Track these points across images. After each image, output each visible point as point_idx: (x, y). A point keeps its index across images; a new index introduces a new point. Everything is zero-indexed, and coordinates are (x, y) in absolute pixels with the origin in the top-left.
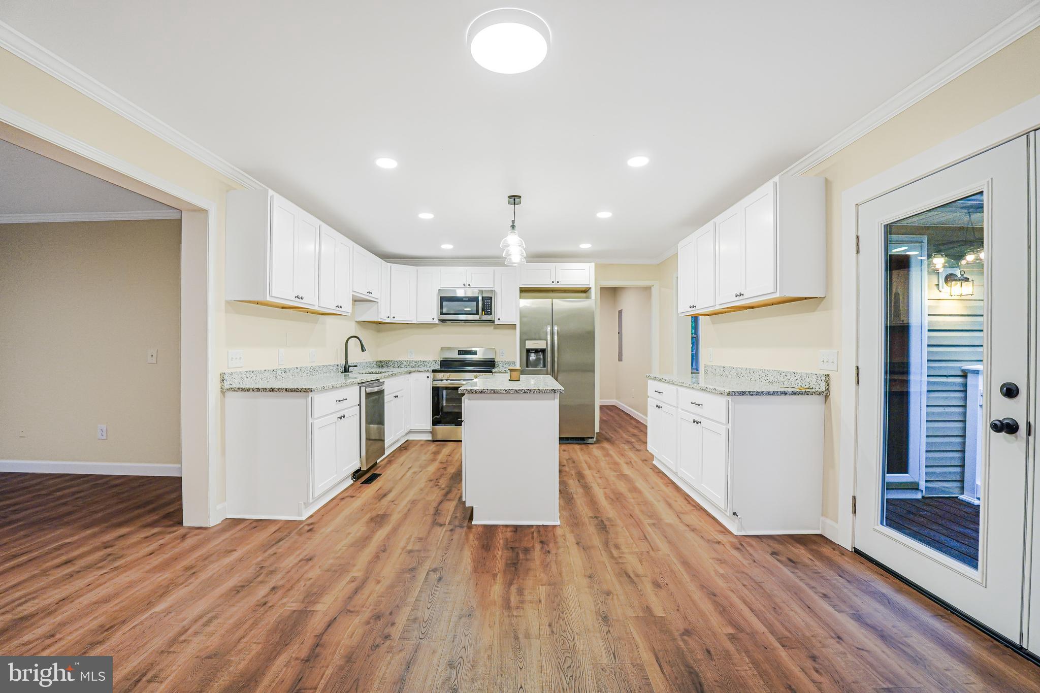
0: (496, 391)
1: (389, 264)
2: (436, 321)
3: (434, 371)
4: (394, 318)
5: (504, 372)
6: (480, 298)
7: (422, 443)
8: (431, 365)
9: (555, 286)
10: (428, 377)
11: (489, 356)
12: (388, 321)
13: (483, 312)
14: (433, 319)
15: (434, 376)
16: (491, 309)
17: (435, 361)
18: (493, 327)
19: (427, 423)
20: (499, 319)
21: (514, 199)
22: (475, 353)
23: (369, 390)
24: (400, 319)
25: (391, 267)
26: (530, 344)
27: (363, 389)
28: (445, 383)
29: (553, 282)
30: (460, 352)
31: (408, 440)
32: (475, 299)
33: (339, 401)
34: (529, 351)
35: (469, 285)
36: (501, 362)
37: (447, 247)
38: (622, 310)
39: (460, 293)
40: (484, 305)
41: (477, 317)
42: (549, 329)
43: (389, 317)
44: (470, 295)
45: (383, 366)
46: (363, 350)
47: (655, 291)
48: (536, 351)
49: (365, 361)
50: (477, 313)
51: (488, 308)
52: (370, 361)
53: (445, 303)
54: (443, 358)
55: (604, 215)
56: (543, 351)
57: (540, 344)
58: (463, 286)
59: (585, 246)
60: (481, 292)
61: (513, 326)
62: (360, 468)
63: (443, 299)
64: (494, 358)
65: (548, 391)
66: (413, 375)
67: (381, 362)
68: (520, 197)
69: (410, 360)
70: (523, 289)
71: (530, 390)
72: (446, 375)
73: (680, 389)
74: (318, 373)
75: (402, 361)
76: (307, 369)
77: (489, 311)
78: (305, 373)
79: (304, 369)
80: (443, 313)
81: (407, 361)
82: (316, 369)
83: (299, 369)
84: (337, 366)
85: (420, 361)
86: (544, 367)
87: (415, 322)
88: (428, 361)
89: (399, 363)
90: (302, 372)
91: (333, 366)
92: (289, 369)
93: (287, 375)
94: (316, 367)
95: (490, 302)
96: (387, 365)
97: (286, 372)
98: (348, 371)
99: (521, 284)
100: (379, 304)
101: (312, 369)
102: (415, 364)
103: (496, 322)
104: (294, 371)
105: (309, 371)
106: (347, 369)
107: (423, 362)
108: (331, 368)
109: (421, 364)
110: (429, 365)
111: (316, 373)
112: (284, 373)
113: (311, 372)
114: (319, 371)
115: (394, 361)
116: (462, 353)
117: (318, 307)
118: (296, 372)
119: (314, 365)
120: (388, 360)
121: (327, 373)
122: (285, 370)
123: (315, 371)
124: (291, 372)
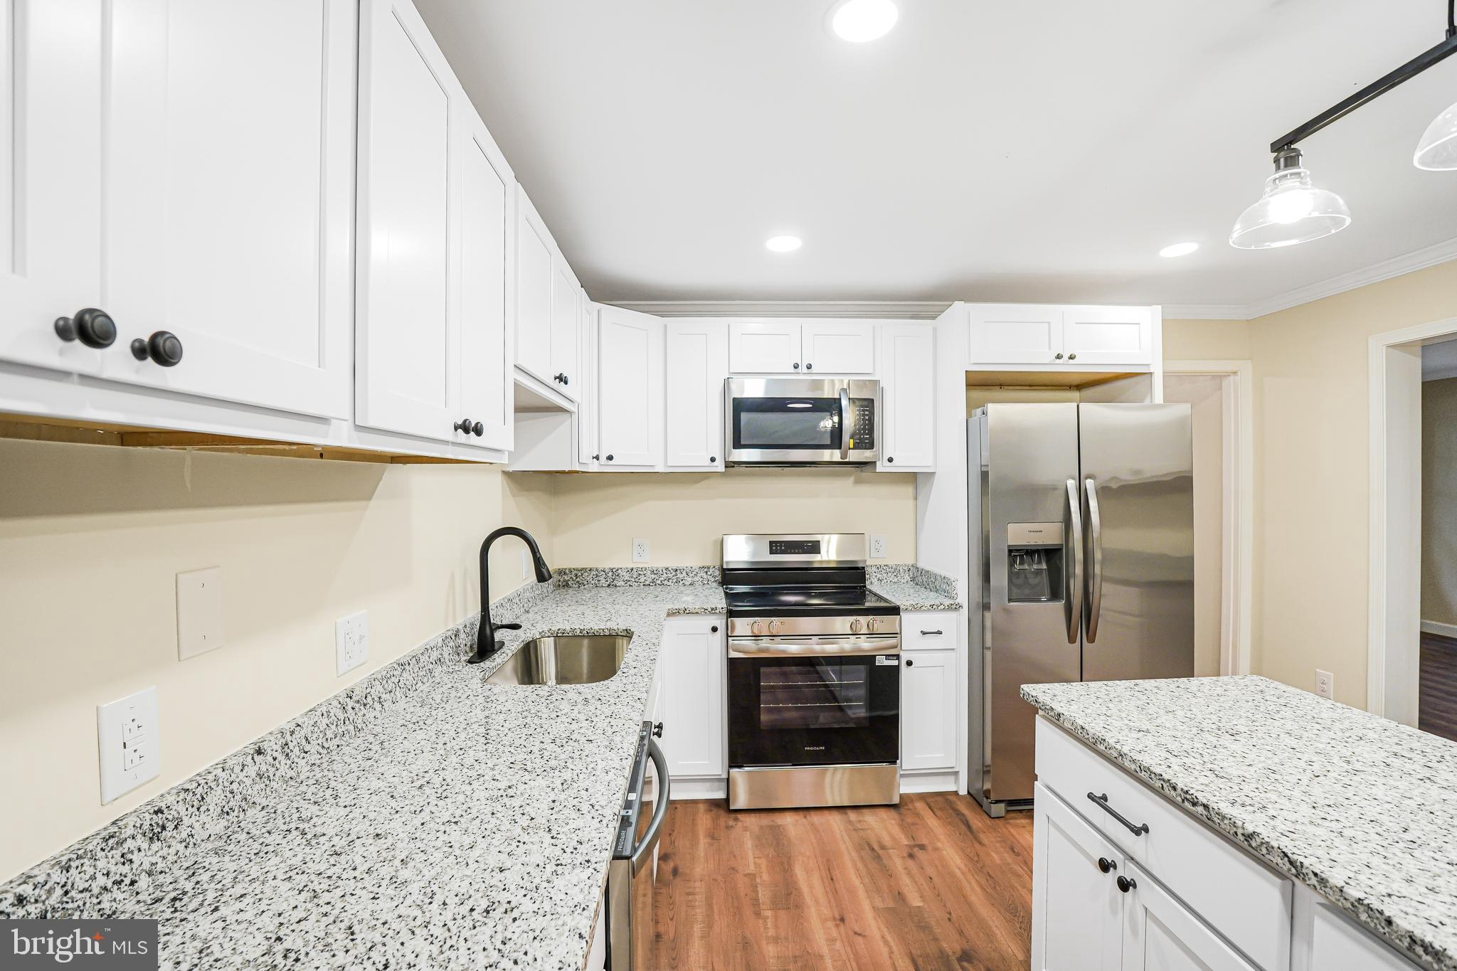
2: (720, 466)
4: (610, 458)
5: (928, 610)
6: (847, 403)
8: (696, 579)
9: (1064, 367)
10: (714, 629)
11: (853, 554)
12: (594, 467)
13: (854, 441)
14: (713, 460)
15: (728, 627)
16: (871, 433)
17: (707, 570)
18: (870, 481)
19: (715, 759)
20: (890, 460)
22: (814, 547)
24: (630, 458)
25: (599, 311)
26: (1020, 534)
29: (1059, 357)
30: (777, 547)
32: (832, 405)
34: (1017, 553)
35: (809, 367)
36: (874, 569)
40: (855, 420)
41: (835, 455)
42: (1072, 484)
43: (596, 458)
45: (567, 585)
47: (1240, 392)
50: (839, 445)
51: (866, 429)
53: (744, 416)
54: (728, 562)
56: (1055, 553)
57: (1046, 533)
58: (792, 370)
60: (844, 383)
63: (739, 407)
64: (861, 560)
67: (562, 573)
69: (641, 566)
70: (977, 377)
74: (377, 706)
75: (619, 571)
76: (325, 721)
77: (867, 439)
78: (313, 748)
79: (303, 733)
80: (743, 442)
81: (632, 569)
82: (369, 698)
83: (272, 746)
84: (456, 636)
85: (667, 569)
86: (1055, 596)
87: (660, 468)
88: (684, 574)
89: (611, 573)
90: (296, 750)
91: (440, 645)
92: (195, 795)
93: (174, 843)
94: (368, 691)
95: (867, 413)
96: (578, 582)
97: (164, 828)
98: (489, 648)
99: (972, 362)
100: (575, 417)
101: (349, 708)
102: (653, 576)
103: (882, 467)
104: (242, 775)
105: (333, 727)
106: (489, 639)
107: (670, 576)
108: (435, 655)
109: (666, 582)
110: (689, 580)
111: (370, 715)
112: (145, 846)
113: (347, 722)
114: (384, 696)
115: (597, 570)
116: (781, 547)
117: (355, 434)
118: (254, 775)
119: (356, 680)
120: (580, 566)
121: (420, 684)
122: (159, 819)
123: (365, 705)
124: (216, 798)
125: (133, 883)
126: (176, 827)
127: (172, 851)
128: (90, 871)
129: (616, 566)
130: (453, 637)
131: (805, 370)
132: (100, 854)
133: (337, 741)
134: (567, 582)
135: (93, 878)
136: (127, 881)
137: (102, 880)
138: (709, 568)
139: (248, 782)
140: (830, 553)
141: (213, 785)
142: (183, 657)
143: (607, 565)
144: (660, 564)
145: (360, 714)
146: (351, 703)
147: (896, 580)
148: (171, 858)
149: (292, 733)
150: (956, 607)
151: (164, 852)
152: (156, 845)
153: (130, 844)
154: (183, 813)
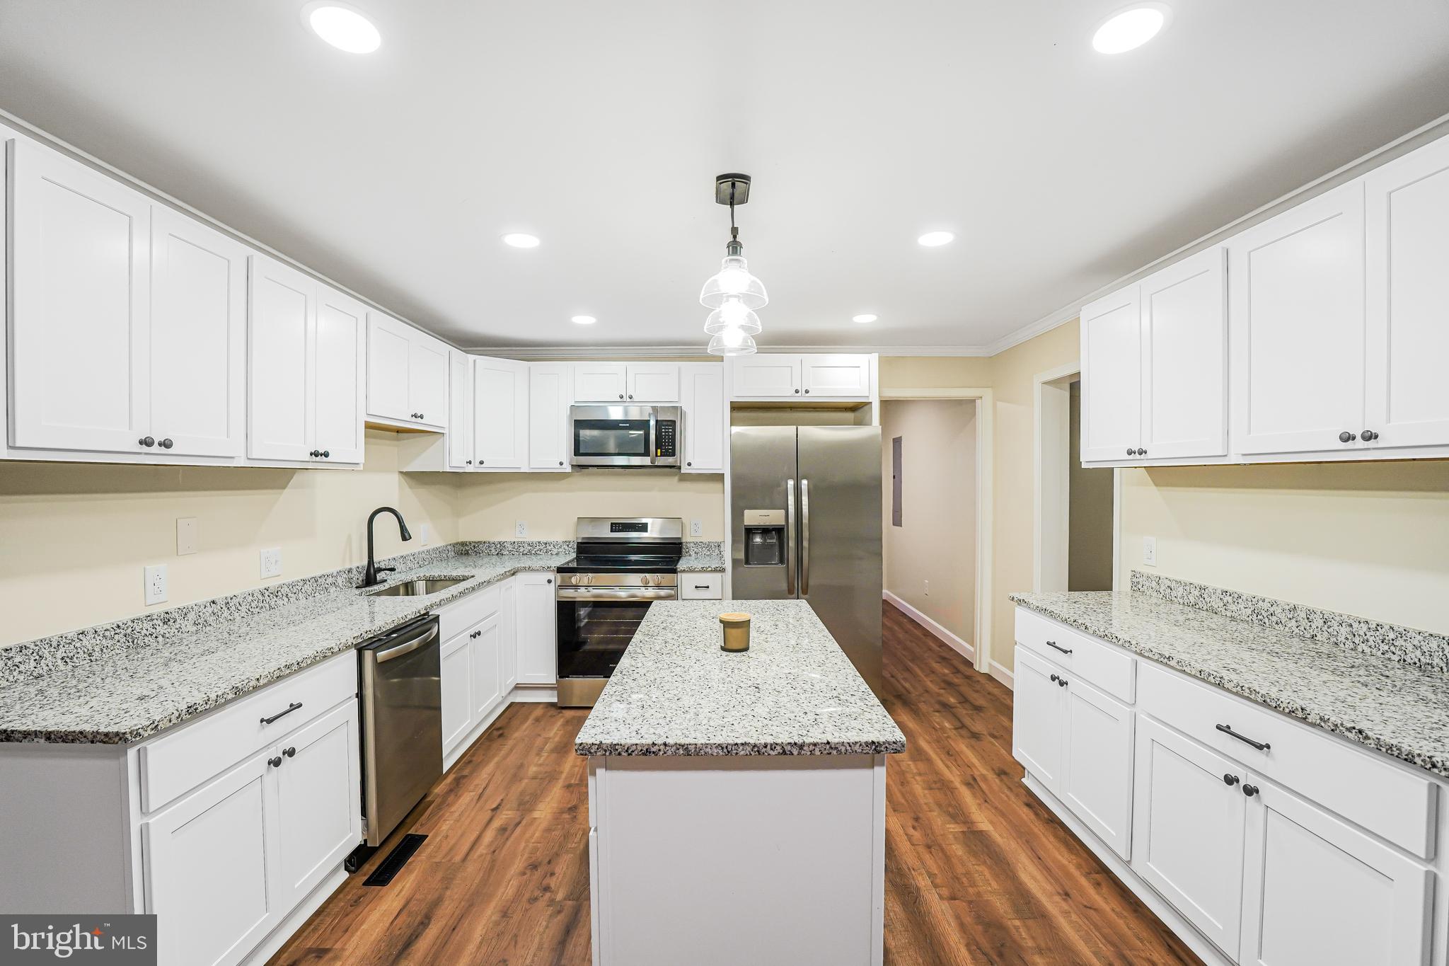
0: (692, 748)
1: (471, 357)
2: (569, 469)
3: (560, 570)
4: (482, 463)
5: (700, 571)
6: (652, 423)
7: (538, 712)
8: (560, 550)
9: (801, 398)
10: (549, 581)
11: (672, 534)
12: (470, 469)
13: (659, 451)
14: (561, 464)
15: (563, 580)
16: (674, 445)
17: (567, 543)
18: (677, 478)
19: (548, 673)
20: (689, 464)
21: (733, 185)
22: (644, 528)
23: (382, 655)
24: (496, 461)
25: (475, 361)
26: (753, 517)
27: (368, 655)
28: (583, 594)
29: (797, 391)
30: (616, 527)
31: (512, 704)
32: (644, 425)
33: (269, 721)
34: (750, 531)
35: (631, 397)
36: (693, 543)
37: (583, 322)
38: (901, 437)
39: (616, 413)
40: (661, 435)
41: (646, 461)
42: (791, 483)
43: (470, 462)
44: (635, 415)
46: (404, 539)
47: (984, 412)
48: (765, 531)
49: (425, 548)
50: (647, 453)
51: (669, 442)
52: (438, 545)
53: (584, 433)
54: (583, 538)
55: (936, 239)
56: (779, 531)
57: (772, 517)
58: (619, 400)
59: (865, 319)
60: (655, 409)
61: (719, 478)
62: (365, 841)
63: (579, 424)
64: (679, 538)
65: (857, 748)
66: (519, 576)
67: (463, 544)
68: (745, 178)
69: (520, 540)
70: (736, 405)
71: (801, 747)
72: (584, 578)
73: (1143, 663)
74: (286, 599)
75: (505, 544)
76: (251, 598)
77: (670, 449)
78: (243, 609)
79: (237, 600)
80: (581, 451)
81: (514, 543)
82: (279, 593)
83: (221, 603)
84: (349, 572)
85: (539, 542)
86: (781, 561)
87: (525, 469)
88: (552, 546)
89: (499, 545)
90: (233, 608)
91: (335, 574)
92: (184, 612)
93: (173, 628)
94: (279, 589)
95: (670, 430)
96: (475, 551)
97: (169, 621)
98: (373, 581)
99: (735, 395)
100: (447, 436)
101: (266, 595)
102: (529, 548)
103: (685, 469)
104: (204, 610)
105: (256, 602)
106: (373, 577)
107: (542, 547)
108: (330, 580)
109: (538, 552)
110: (555, 551)
111: (280, 602)
112: (161, 624)
113: (265, 602)
114: (290, 595)
115: (489, 543)
116: (619, 527)
117: (247, 461)
118: (211, 612)
119: (273, 584)
120: (477, 540)
121: (317, 594)
122: (167, 616)
123: (277, 596)
124: (192, 616)
125: (156, 637)
126: (174, 622)
127: (172, 631)
128: (141, 626)
129: (503, 540)
130: (346, 572)
131: (628, 400)
132: (144, 621)
133: (258, 610)
134: (467, 551)
135: (142, 629)
136: (154, 635)
137: (145, 631)
138: (570, 542)
139: (208, 614)
140: (654, 532)
141: (191, 610)
142: (179, 554)
143: (496, 540)
144: (534, 538)
145: (273, 600)
146: (267, 593)
147: (709, 553)
148: (172, 634)
149: (231, 599)
150: (723, 570)
151: (169, 630)
152: (166, 626)
153: (155, 621)
154: (177, 617)
